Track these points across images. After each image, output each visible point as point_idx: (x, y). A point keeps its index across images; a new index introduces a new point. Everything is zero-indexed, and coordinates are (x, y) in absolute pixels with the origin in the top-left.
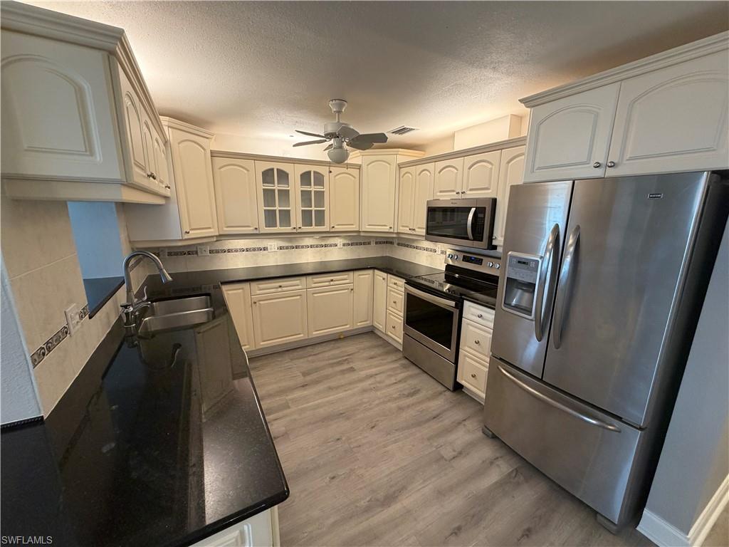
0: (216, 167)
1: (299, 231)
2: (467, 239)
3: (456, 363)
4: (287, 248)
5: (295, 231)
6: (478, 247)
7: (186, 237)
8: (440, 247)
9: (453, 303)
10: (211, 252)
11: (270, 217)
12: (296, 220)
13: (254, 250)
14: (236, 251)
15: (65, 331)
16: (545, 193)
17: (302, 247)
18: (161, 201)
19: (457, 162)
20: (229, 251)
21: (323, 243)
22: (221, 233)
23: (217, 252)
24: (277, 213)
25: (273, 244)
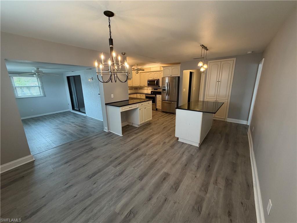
2: (155, 85)
3: (156, 105)
6: (156, 87)
8: (150, 88)
9: (155, 95)
16: (165, 78)
19: (152, 73)
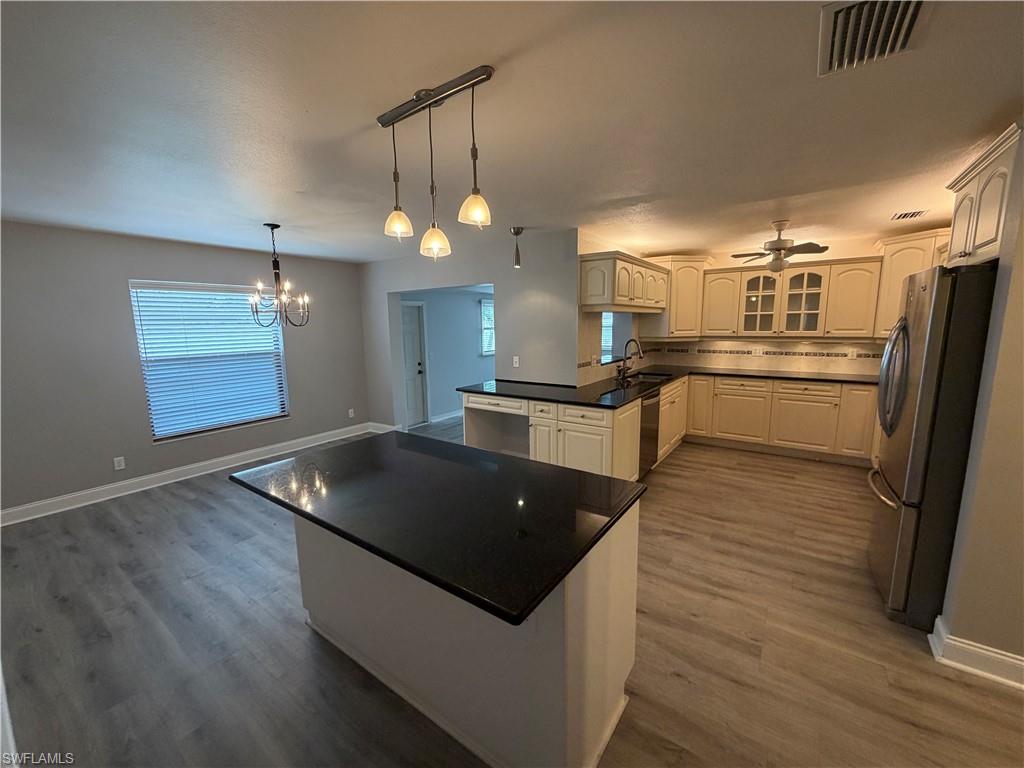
0: (707, 282)
1: (781, 335)
4: (774, 353)
5: (775, 335)
7: (672, 335)
10: (699, 351)
11: (750, 322)
12: (779, 324)
13: (738, 352)
14: (720, 352)
15: (589, 364)
17: (794, 354)
18: (659, 311)
20: (714, 352)
21: (825, 352)
22: (703, 334)
23: (704, 351)
24: (759, 317)
25: (758, 349)
